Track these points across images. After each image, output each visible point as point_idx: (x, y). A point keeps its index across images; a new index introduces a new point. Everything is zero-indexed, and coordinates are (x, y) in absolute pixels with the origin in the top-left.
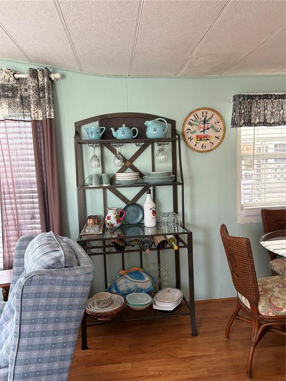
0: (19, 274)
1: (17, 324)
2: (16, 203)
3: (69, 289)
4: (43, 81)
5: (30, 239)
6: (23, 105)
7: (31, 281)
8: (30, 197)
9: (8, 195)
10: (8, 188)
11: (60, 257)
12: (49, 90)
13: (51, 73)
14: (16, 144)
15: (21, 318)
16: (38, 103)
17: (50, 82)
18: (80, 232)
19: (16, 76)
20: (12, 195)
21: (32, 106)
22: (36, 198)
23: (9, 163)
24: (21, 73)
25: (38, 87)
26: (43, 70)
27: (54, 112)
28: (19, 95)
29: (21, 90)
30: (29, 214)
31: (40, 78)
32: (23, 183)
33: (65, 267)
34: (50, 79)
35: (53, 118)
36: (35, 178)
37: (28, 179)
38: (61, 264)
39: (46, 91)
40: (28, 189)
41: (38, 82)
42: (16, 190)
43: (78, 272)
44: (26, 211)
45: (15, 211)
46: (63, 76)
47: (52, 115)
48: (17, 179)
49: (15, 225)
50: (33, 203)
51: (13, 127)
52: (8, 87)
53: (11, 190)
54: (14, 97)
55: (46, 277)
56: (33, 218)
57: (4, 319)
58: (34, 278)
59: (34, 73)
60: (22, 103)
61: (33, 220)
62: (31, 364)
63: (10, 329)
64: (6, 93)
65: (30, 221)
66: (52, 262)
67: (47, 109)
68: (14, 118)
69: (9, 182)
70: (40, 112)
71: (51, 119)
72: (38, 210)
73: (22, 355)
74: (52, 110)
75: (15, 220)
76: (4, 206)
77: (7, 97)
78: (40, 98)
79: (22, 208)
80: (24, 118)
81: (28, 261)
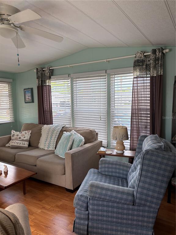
0: (139, 152)
1: (140, 170)
2: (138, 119)
3: (165, 161)
4: (159, 54)
5: (146, 136)
6: (147, 69)
7: (148, 153)
8: (145, 117)
9: (135, 115)
10: (135, 111)
11: (162, 145)
12: (161, 59)
13: (164, 50)
14: (141, 89)
15: (142, 168)
16: (155, 67)
17: (162, 54)
18: (172, 138)
19: (145, 54)
20: (137, 115)
21: (151, 69)
22: (149, 117)
23: (137, 99)
24: (147, 53)
25: (156, 59)
26: (159, 49)
27: (163, 71)
28: (145, 64)
29: (146, 61)
30: (144, 125)
31: (157, 54)
32: (143, 109)
33: (164, 151)
34: (163, 53)
35: (162, 74)
36: (149, 107)
37: (145, 107)
38: (162, 149)
39: (160, 60)
40: (145, 112)
41: (156, 56)
42: (139, 112)
43: (171, 154)
44: (143, 123)
45: (137, 123)
46: (170, 50)
47: (162, 72)
48: (140, 107)
49: (137, 130)
50: (147, 120)
51: (141, 80)
52: (140, 61)
53: (137, 112)
54: (142, 65)
55: (155, 153)
56: (146, 128)
57: (132, 171)
58: (149, 152)
59: (154, 51)
60: (146, 68)
61: (146, 129)
62: (145, 189)
63: (134, 175)
64: (139, 64)
65: (145, 129)
66: (157, 147)
67: (159, 70)
68: (141, 76)
69: (136, 108)
70: (155, 72)
71: (161, 75)
72: (149, 124)
73: (141, 184)
74: (162, 70)
75: (137, 127)
76: (132, 123)
77: (139, 65)
78: (156, 64)
79: (141, 122)
80: (147, 75)
81: (145, 146)
